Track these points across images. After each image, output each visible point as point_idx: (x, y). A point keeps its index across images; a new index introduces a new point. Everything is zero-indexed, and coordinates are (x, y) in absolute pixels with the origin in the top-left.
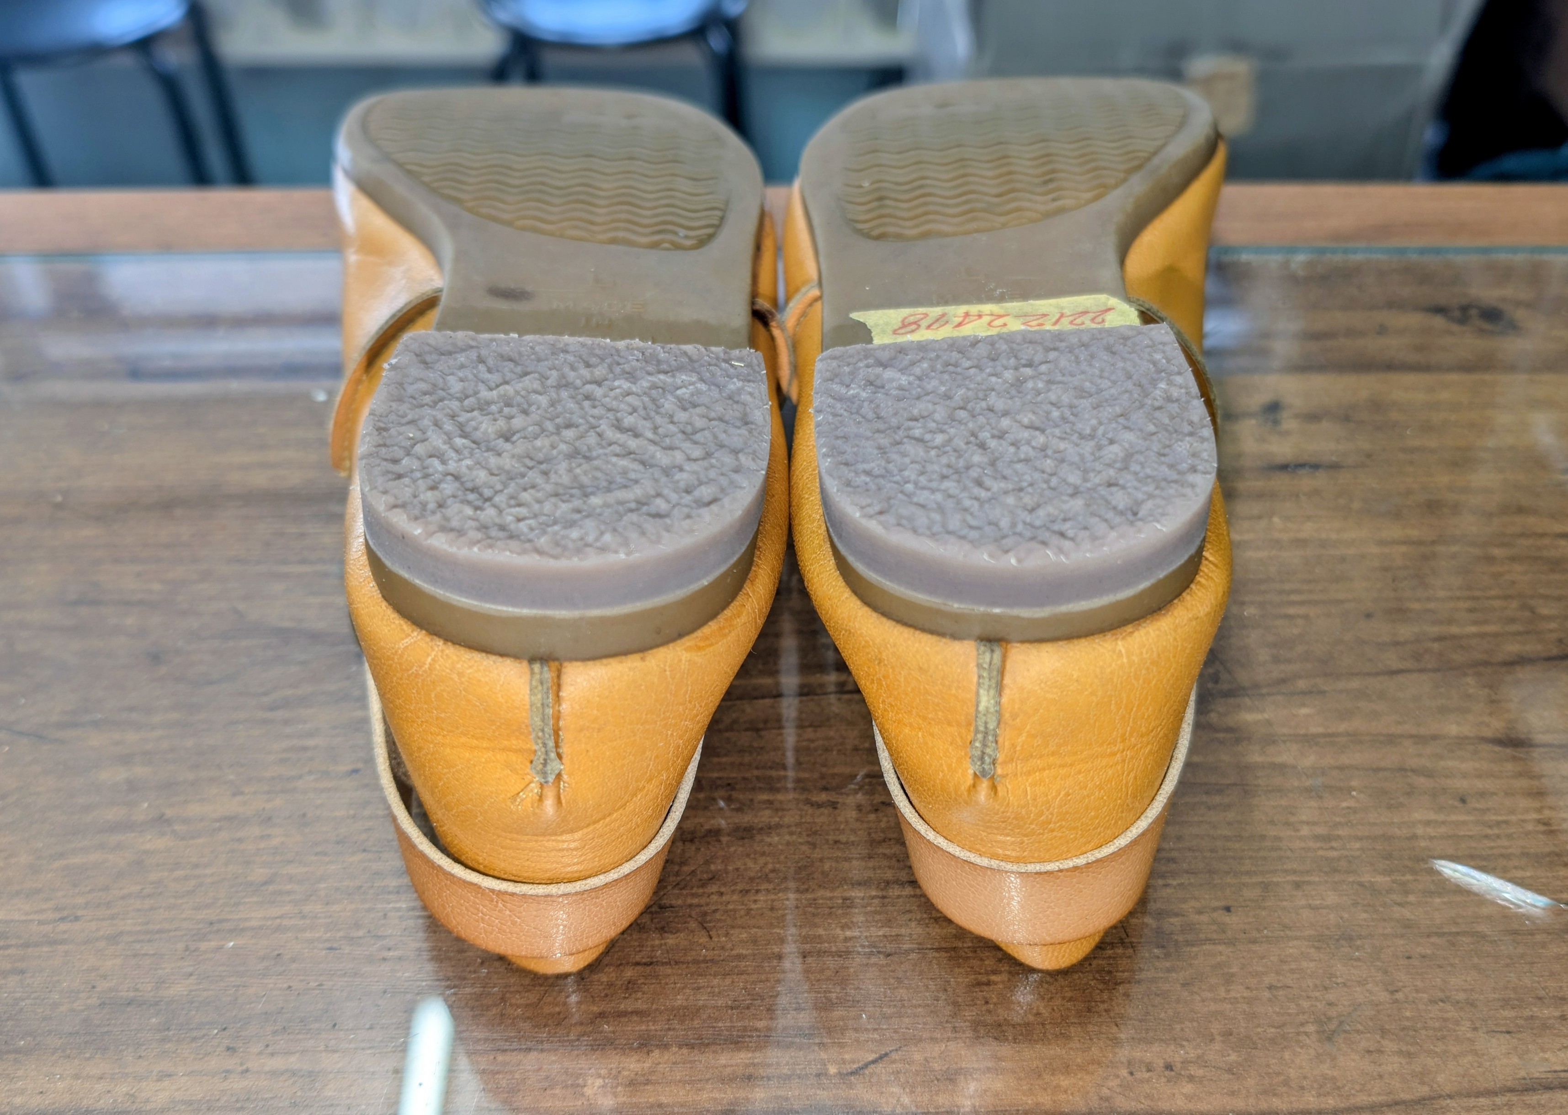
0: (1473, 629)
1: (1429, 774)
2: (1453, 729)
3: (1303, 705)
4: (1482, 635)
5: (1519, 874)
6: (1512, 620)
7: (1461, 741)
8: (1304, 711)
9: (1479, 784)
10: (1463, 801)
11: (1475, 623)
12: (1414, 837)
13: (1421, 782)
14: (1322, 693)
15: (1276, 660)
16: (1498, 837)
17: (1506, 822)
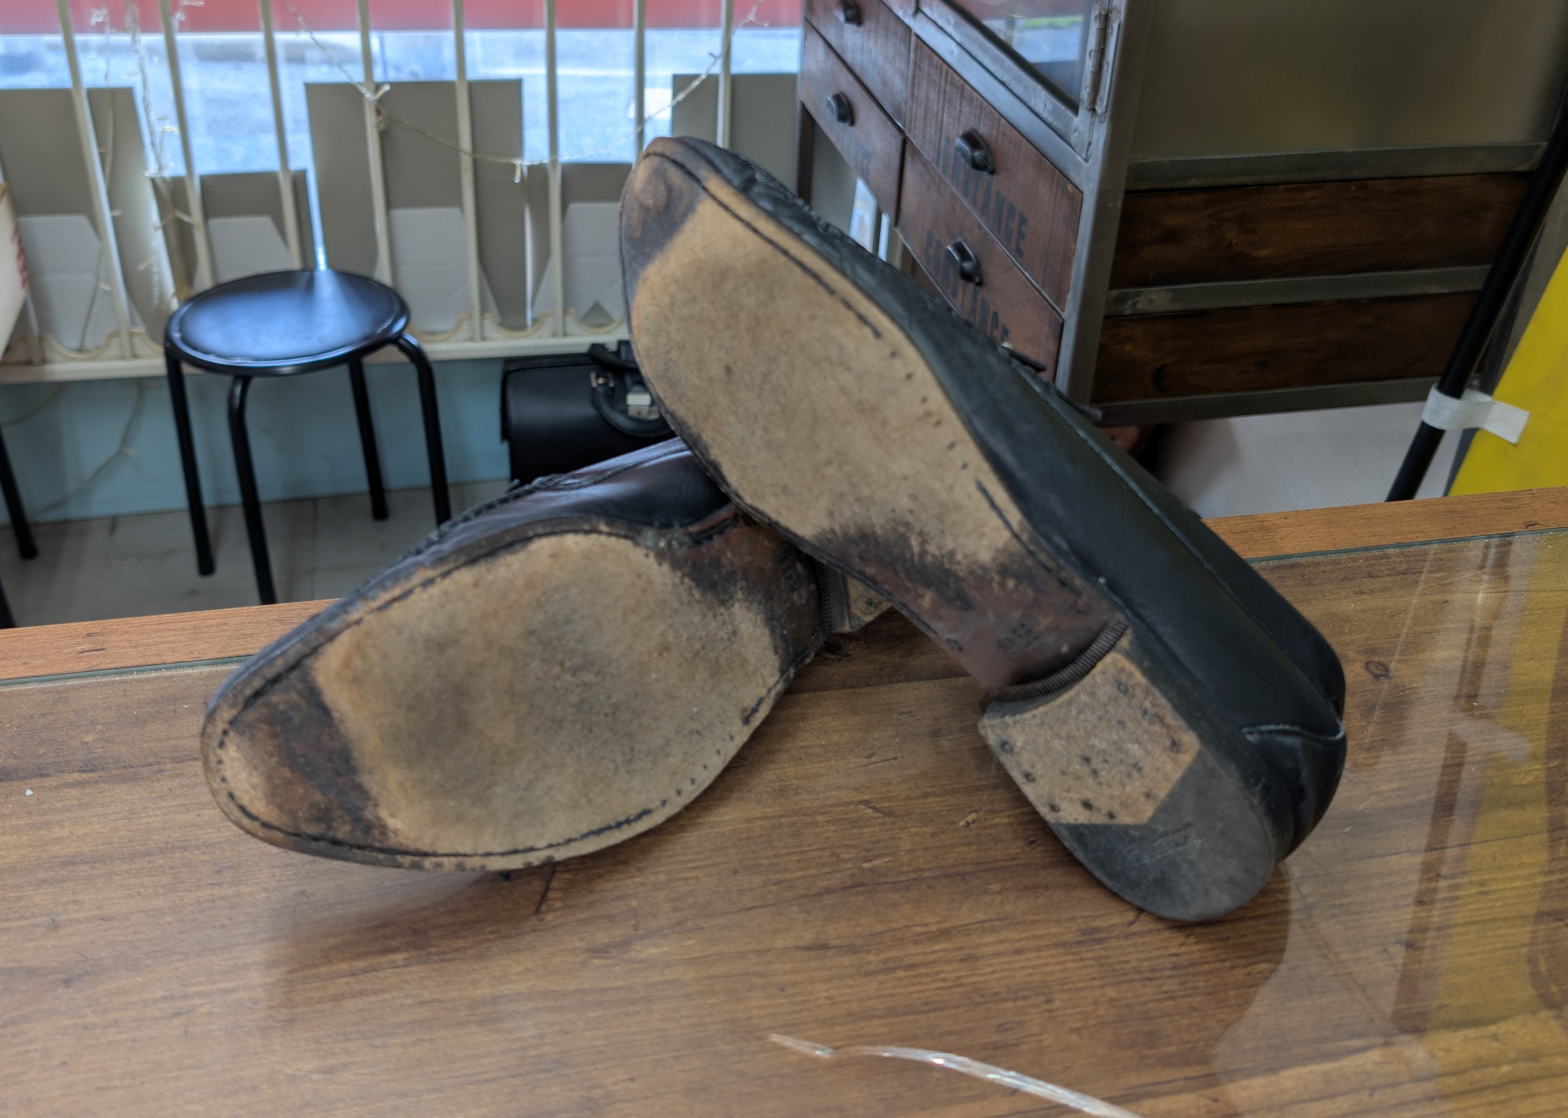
0: (799, 874)
1: (761, 975)
2: (780, 943)
3: (690, 939)
4: (804, 877)
5: (811, 1033)
6: (824, 865)
7: (785, 950)
8: (690, 942)
9: (794, 978)
10: (782, 990)
11: (801, 870)
12: (750, 1018)
13: (758, 981)
14: (702, 928)
15: (675, 910)
16: (801, 1011)
17: (807, 1001)
